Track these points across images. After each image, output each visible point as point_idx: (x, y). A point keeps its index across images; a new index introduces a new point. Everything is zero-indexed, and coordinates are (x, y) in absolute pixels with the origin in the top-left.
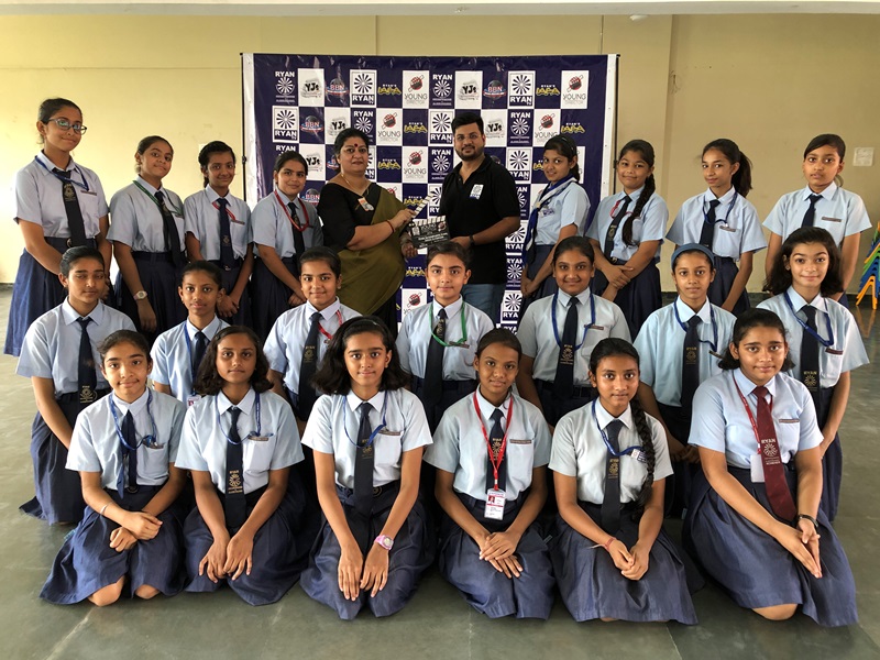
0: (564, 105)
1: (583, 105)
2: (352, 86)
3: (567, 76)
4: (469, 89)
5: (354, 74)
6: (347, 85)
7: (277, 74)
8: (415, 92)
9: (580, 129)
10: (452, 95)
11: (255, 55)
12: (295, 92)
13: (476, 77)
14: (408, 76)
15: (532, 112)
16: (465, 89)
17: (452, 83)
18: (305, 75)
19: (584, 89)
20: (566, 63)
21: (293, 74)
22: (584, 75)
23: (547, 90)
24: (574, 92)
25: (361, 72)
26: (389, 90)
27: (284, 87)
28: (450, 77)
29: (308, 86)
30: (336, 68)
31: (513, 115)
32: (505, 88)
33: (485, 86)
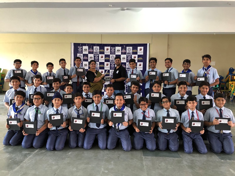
0: (138, 54)
1: (142, 54)
2: (94, 50)
3: (139, 48)
4: (118, 51)
5: (94, 47)
6: (93, 50)
7: (78, 47)
8: (107, 51)
9: (142, 59)
10: (115, 52)
11: (74, 43)
12: (82, 51)
13: (120, 48)
14: (106, 48)
15: (131, 55)
16: (118, 50)
17: (115, 49)
18: (84, 47)
19: (142, 50)
20: (139, 45)
21: (82, 47)
22: (142, 48)
23: (135, 51)
24: (140, 51)
25: (96, 47)
26: (102, 51)
27: (80, 50)
28: (114, 48)
29: (85, 50)
30: (91, 46)
31: (128, 56)
32: (126, 50)
33: (122, 50)
